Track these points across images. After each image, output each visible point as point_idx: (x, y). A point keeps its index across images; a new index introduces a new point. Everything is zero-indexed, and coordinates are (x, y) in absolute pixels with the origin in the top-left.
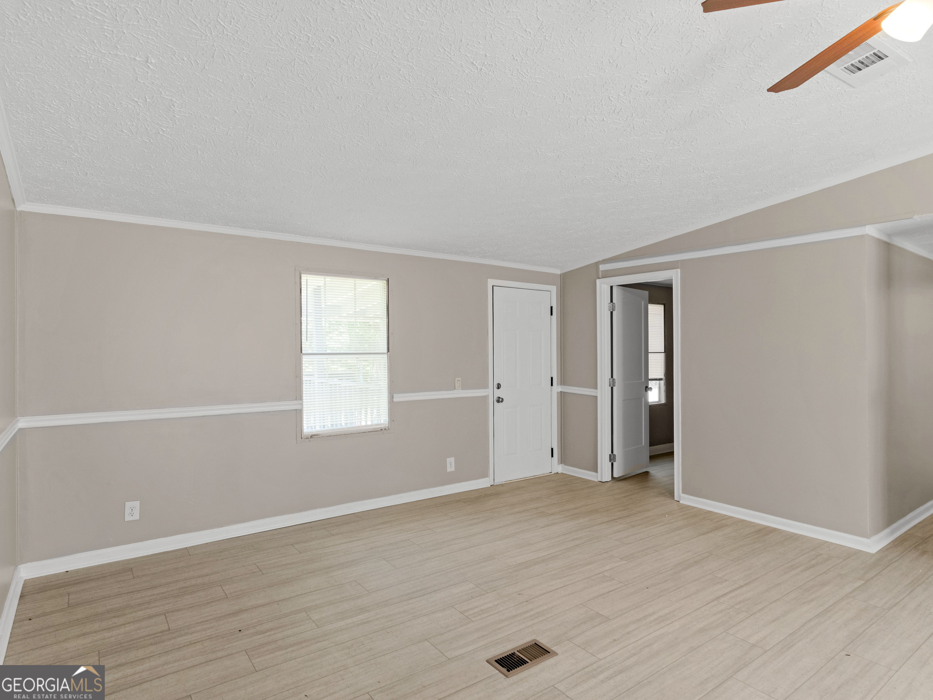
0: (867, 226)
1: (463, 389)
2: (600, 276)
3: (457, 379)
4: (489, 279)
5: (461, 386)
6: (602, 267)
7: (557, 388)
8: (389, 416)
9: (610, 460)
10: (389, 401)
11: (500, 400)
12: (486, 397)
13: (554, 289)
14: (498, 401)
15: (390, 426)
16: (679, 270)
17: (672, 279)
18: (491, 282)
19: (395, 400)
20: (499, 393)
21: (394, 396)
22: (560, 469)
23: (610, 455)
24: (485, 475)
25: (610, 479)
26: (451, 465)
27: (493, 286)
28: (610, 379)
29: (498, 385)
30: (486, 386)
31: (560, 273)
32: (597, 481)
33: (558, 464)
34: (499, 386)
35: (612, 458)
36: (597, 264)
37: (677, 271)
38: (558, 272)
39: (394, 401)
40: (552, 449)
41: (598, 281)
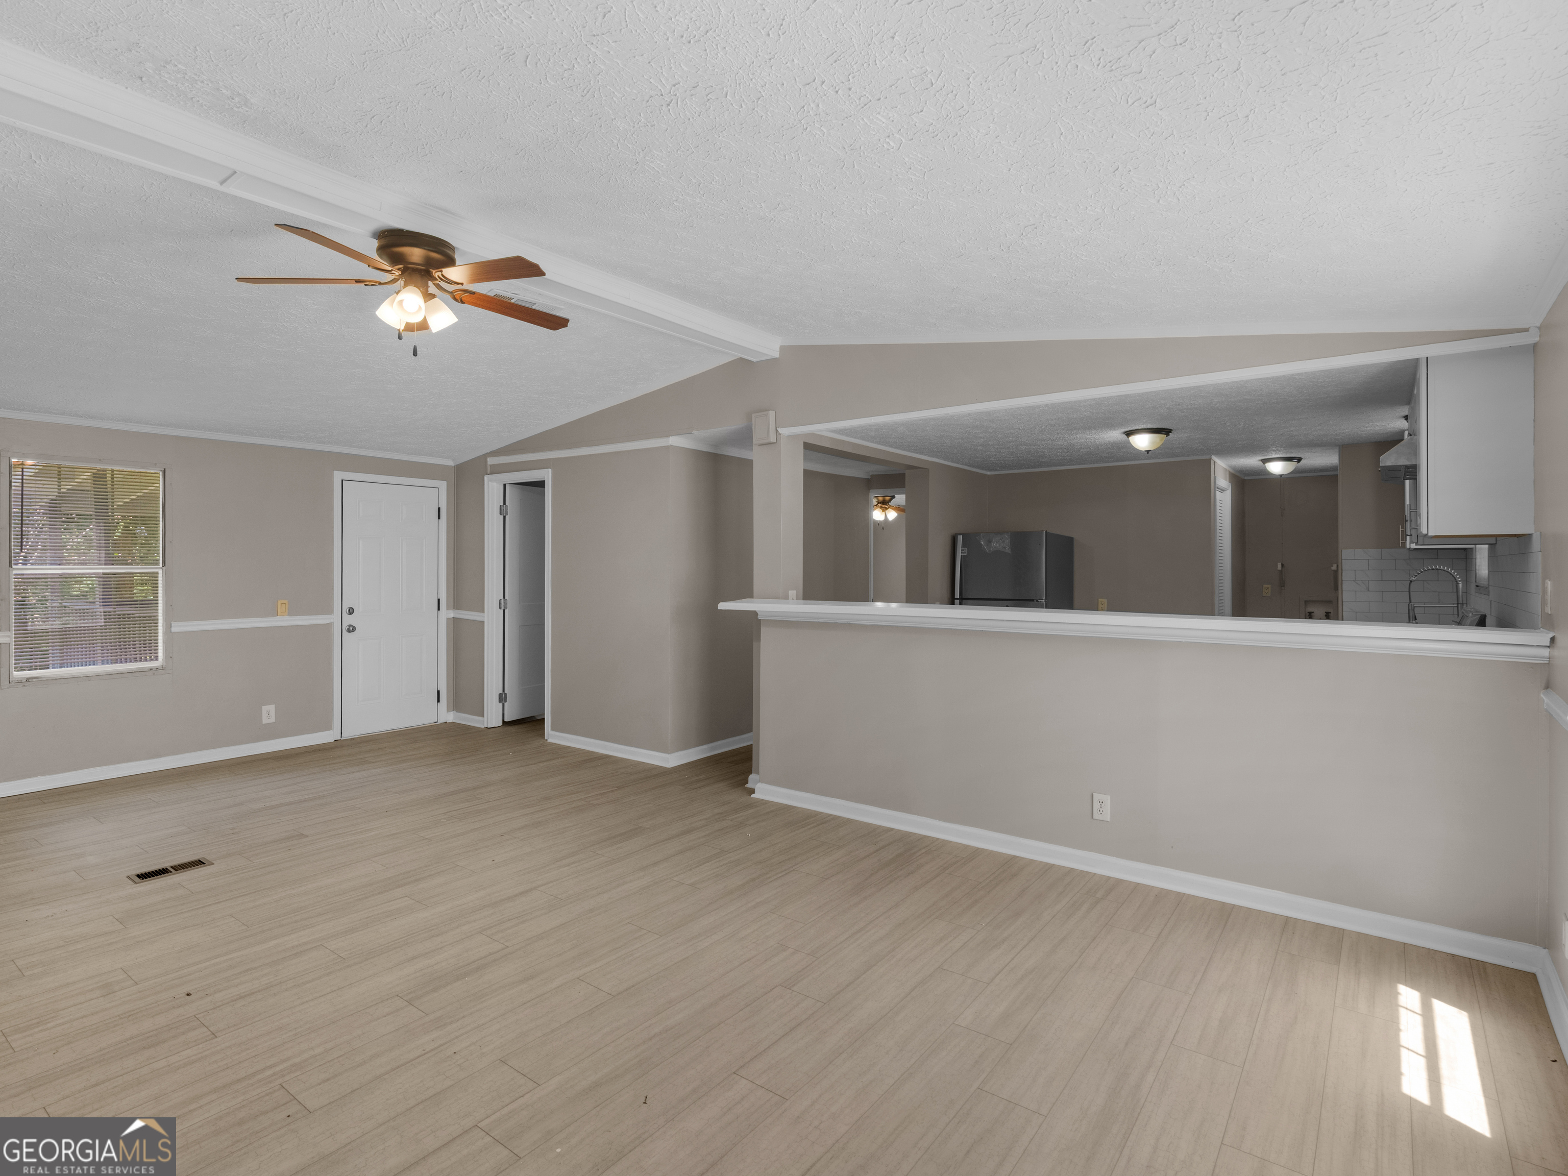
0: (670, 437)
1: (290, 614)
2: (489, 471)
3: (280, 602)
4: (335, 472)
5: (287, 611)
6: (491, 461)
7: (447, 613)
8: (165, 651)
9: (500, 701)
10: (165, 630)
11: (351, 629)
12: (330, 625)
13: (443, 485)
14: (349, 631)
15: (165, 664)
16: (550, 470)
17: (545, 481)
18: (338, 476)
19: (174, 630)
20: (348, 620)
21: (172, 625)
22: (450, 717)
23: (500, 695)
24: (328, 727)
25: (501, 724)
26: (269, 714)
27: (342, 481)
28: (501, 600)
29: (349, 610)
30: (330, 611)
31: (453, 465)
32: (483, 727)
33: (448, 711)
34: (351, 611)
35: (502, 698)
36: (486, 456)
37: (548, 471)
38: (451, 463)
39: (172, 631)
40: (438, 692)
41: (486, 478)
